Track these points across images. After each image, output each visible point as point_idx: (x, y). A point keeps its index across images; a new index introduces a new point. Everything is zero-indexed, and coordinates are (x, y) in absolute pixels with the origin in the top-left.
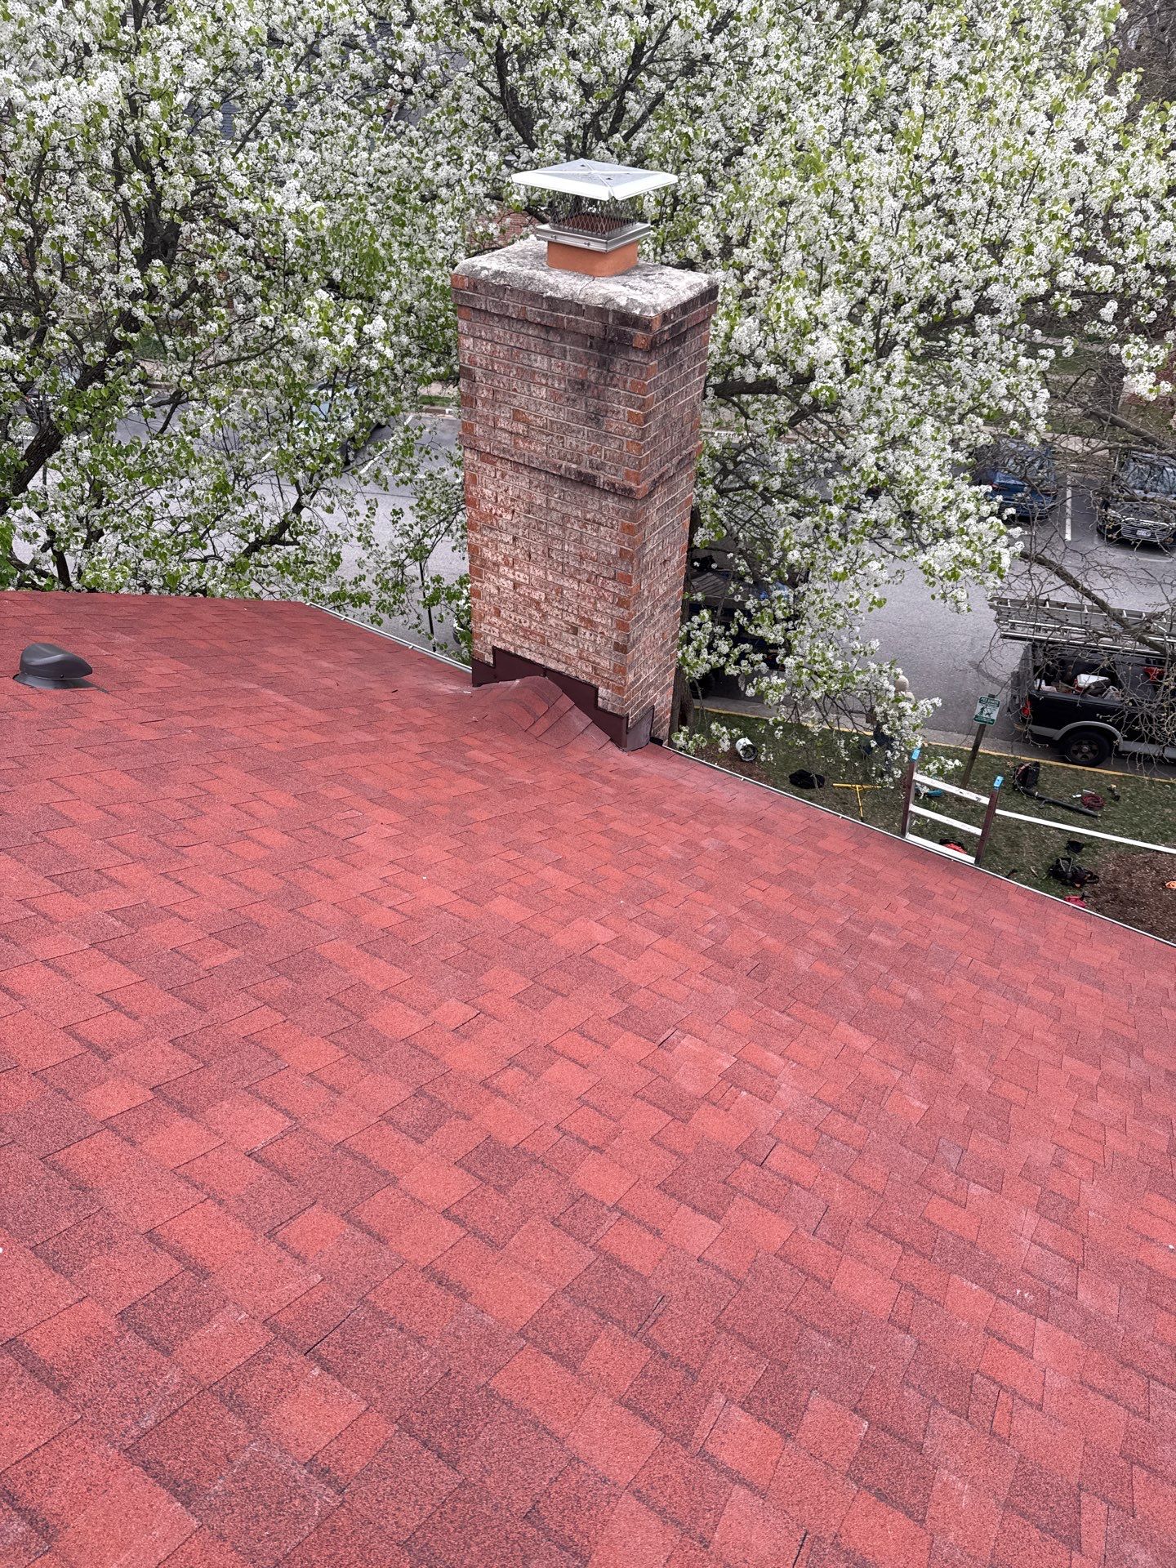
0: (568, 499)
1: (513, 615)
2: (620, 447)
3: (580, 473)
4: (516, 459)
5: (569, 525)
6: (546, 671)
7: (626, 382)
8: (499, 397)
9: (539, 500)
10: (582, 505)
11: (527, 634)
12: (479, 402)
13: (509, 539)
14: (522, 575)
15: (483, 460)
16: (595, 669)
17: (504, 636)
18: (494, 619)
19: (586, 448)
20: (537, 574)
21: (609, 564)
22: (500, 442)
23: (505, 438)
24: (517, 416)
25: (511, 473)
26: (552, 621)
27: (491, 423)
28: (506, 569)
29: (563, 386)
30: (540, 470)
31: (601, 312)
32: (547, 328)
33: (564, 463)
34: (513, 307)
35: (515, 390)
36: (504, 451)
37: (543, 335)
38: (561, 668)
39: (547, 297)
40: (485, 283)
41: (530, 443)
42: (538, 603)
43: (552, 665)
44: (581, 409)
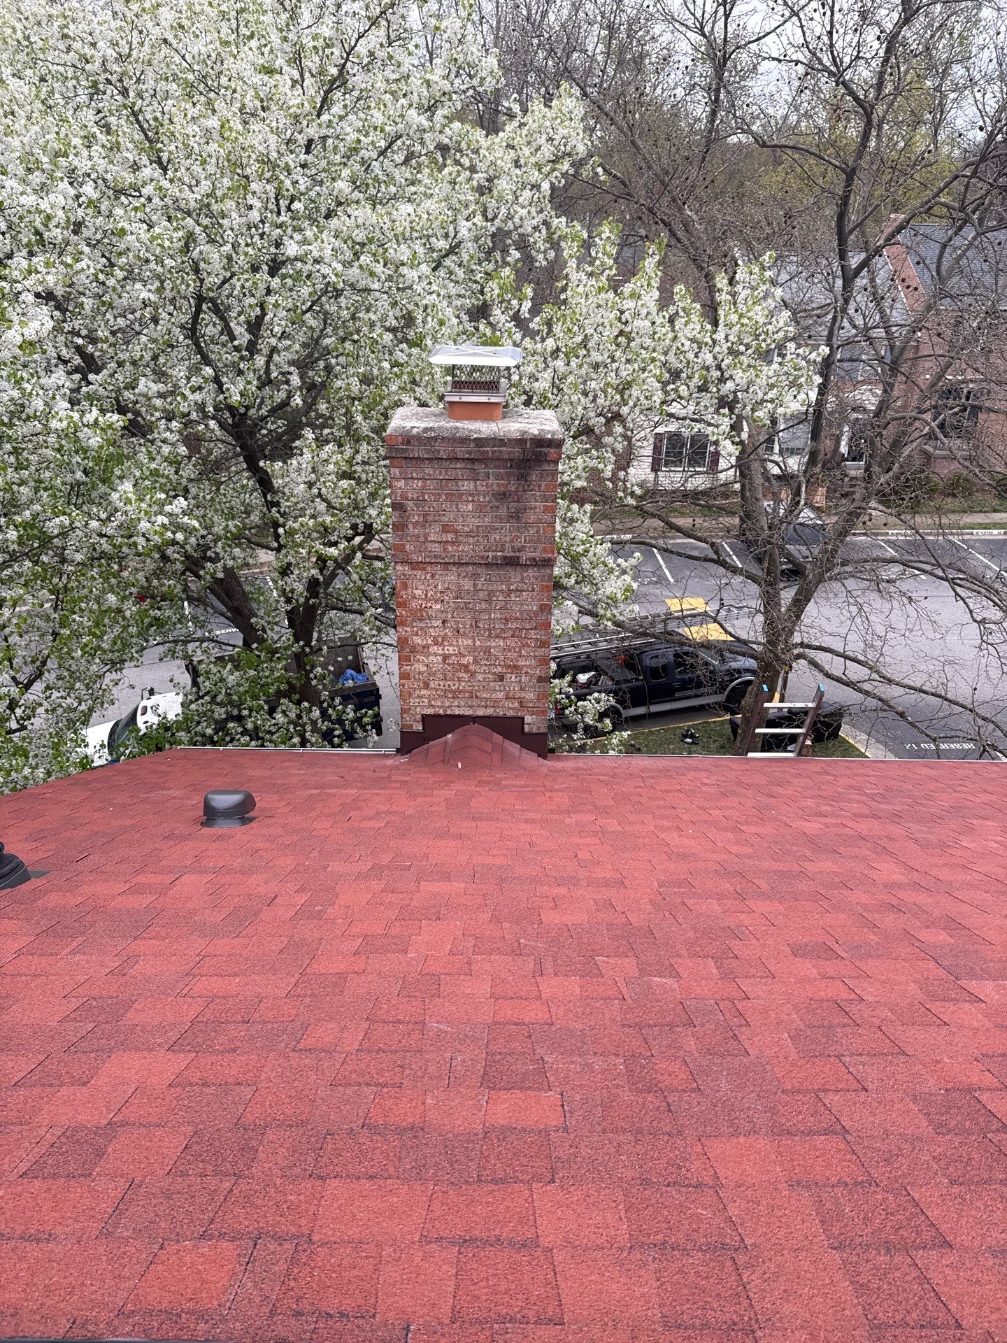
0: (493, 579)
1: (442, 683)
2: (537, 532)
3: (505, 557)
4: (447, 560)
5: (494, 599)
6: (475, 719)
7: (540, 486)
8: (430, 518)
9: (467, 585)
10: (506, 581)
11: (456, 694)
12: (410, 526)
13: (439, 623)
14: (451, 648)
15: (413, 569)
16: (520, 703)
17: (433, 703)
18: (423, 692)
19: (508, 539)
20: (465, 643)
21: (531, 619)
22: (430, 551)
23: (436, 548)
24: (445, 529)
25: (440, 572)
26: (480, 677)
27: (422, 539)
28: (436, 648)
29: (487, 499)
30: (468, 564)
31: (521, 441)
32: (473, 461)
33: (490, 554)
34: (444, 450)
35: (444, 510)
36: (435, 557)
37: (469, 466)
38: (490, 712)
39: (475, 439)
40: (418, 437)
41: (459, 546)
42: (466, 666)
43: (480, 712)
44: (503, 512)
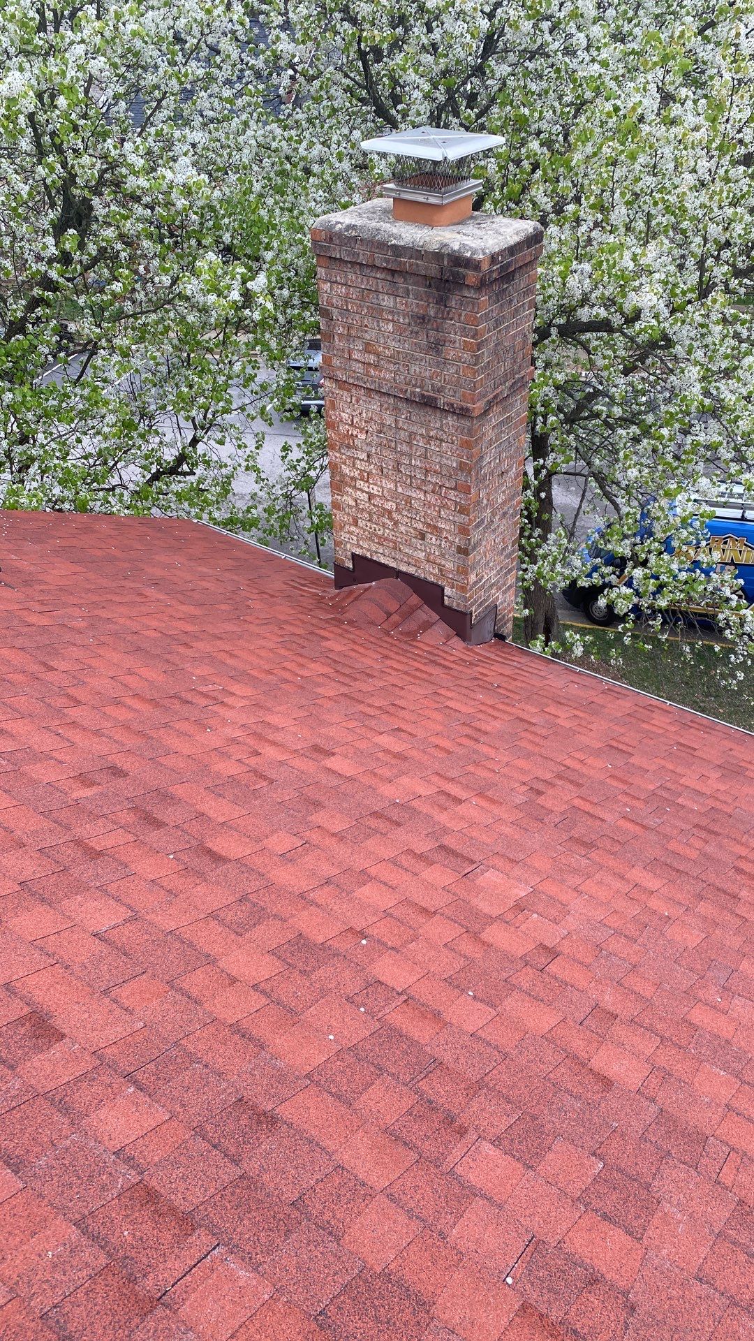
0: (414, 419)
1: (369, 524)
2: (457, 372)
3: (423, 396)
4: (368, 385)
5: (415, 442)
6: (399, 576)
7: (460, 315)
8: (353, 333)
9: (389, 421)
10: (426, 424)
11: (381, 540)
12: (336, 337)
13: (364, 456)
14: (375, 488)
15: (340, 388)
16: (441, 570)
17: (361, 543)
18: (353, 529)
19: (428, 374)
20: (389, 486)
21: (451, 476)
22: (354, 372)
23: (359, 368)
24: (368, 349)
25: (364, 398)
26: (402, 529)
27: (346, 356)
28: (362, 483)
29: (407, 321)
30: (389, 395)
31: (437, 256)
32: (392, 272)
33: (411, 387)
34: (364, 253)
35: (366, 326)
36: (359, 379)
37: (389, 278)
38: (413, 571)
39: (395, 246)
40: (339, 234)
41: (380, 371)
42: (390, 512)
43: (404, 570)
44: (422, 341)
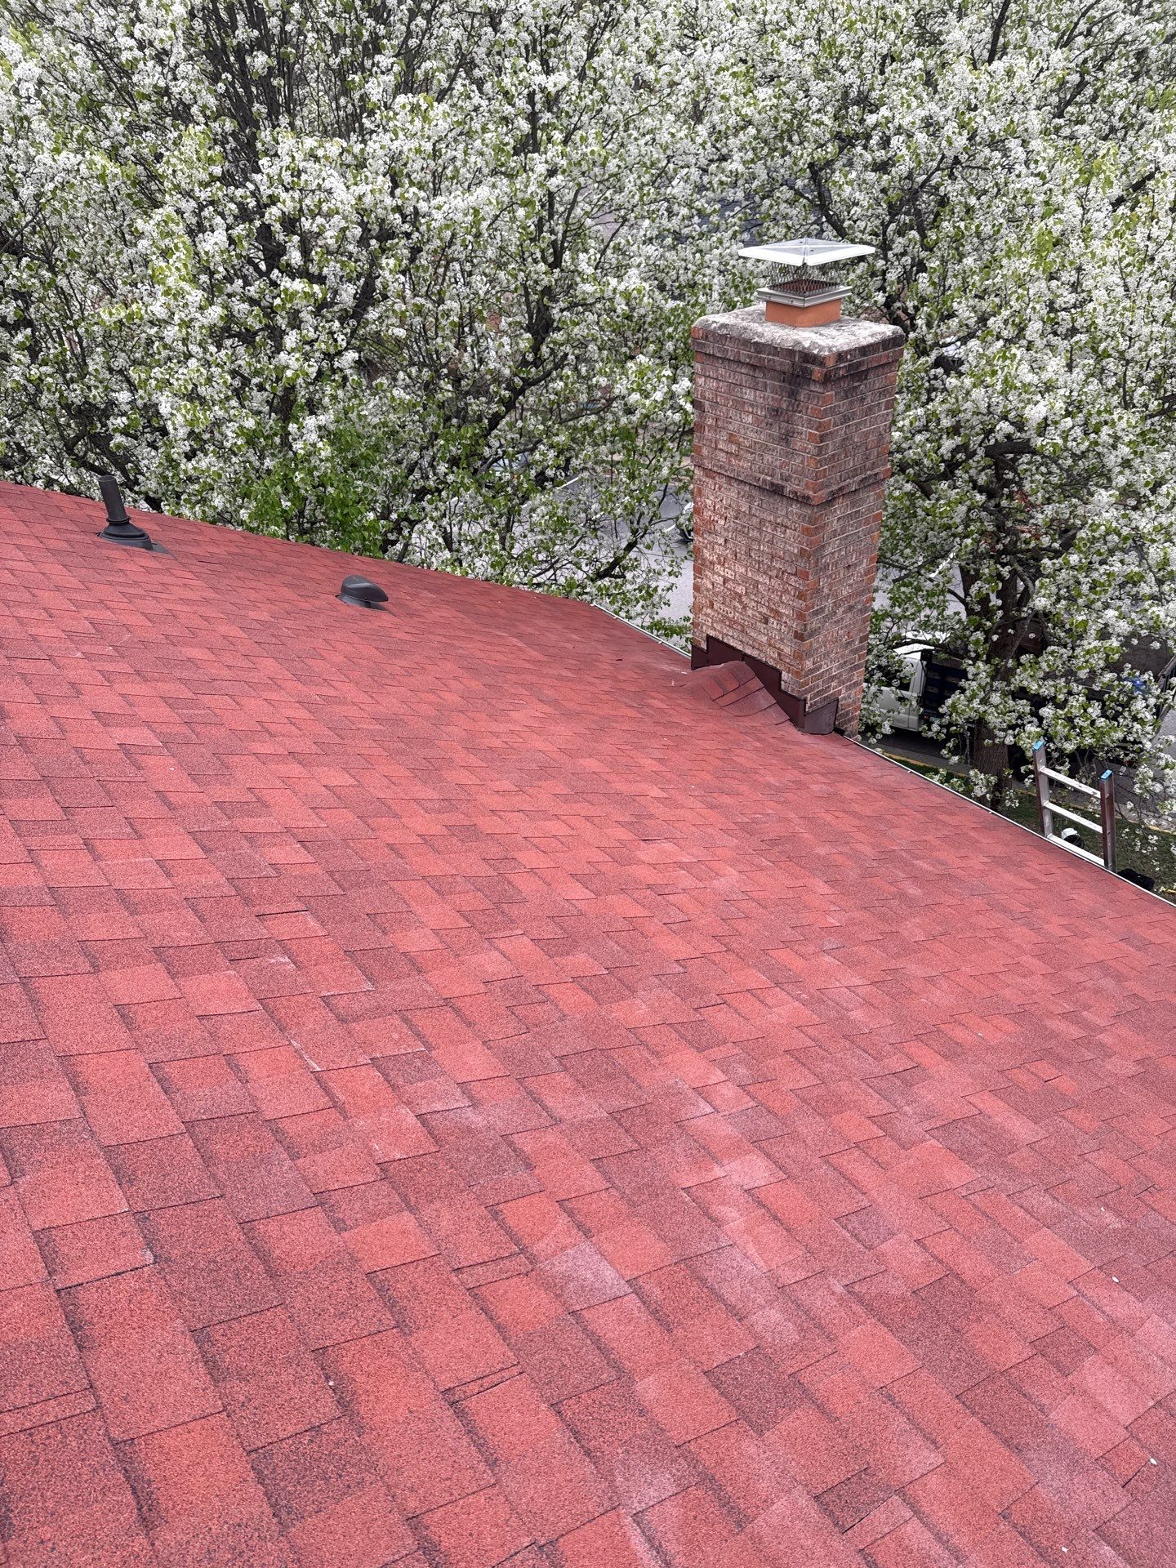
0: (764, 506)
1: (722, 607)
2: (802, 462)
3: (772, 484)
4: (728, 474)
5: (764, 529)
6: (744, 657)
7: (807, 408)
8: (720, 424)
9: (745, 508)
10: (773, 512)
11: (732, 623)
13: (721, 541)
14: (730, 572)
16: (779, 654)
17: (715, 625)
18: (709, 611)
19: (778, 463)
20: (740, 570)
21: (792, 562)
22: (719, 460)
23: (723, 458)
24: (731, 439)
25: (725, 486)
26: (750, 613)
27: (713, 446)
29: (763, 413)
30: (746, 483)
31: (790, 352)
32: (754, 367)
33: (762, 476)
34: (731, 350)
35: (731, 418)
36: (721, 467)
37: (751, 373)
38: (755, 653)
39: (756, 343)
40: (713, 333)
41: (740, 460)
42: (740, 596)
43: (748, 651)
44: (776, 432)
